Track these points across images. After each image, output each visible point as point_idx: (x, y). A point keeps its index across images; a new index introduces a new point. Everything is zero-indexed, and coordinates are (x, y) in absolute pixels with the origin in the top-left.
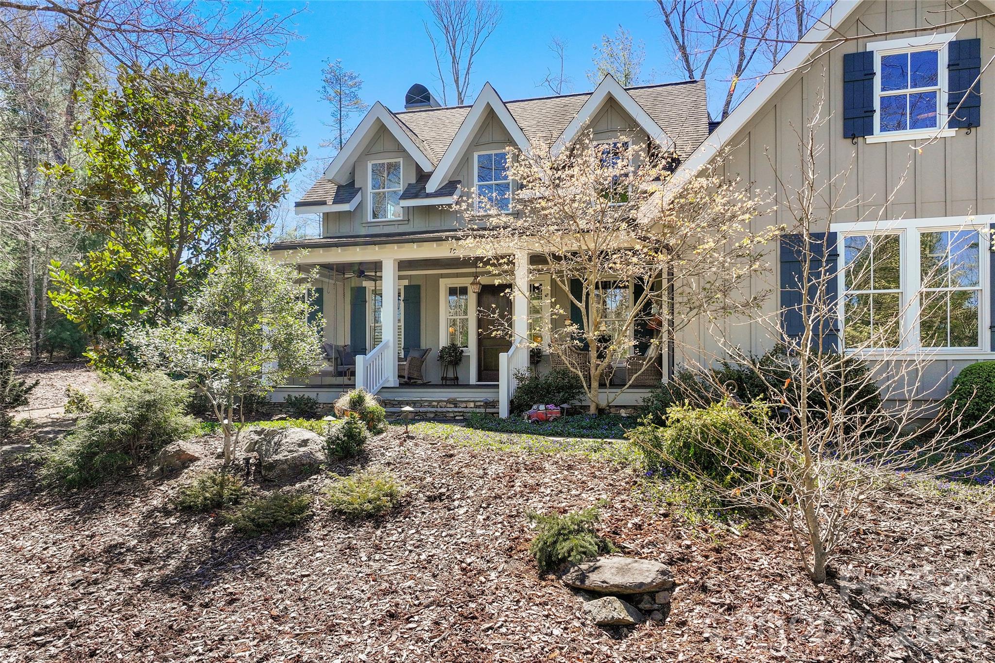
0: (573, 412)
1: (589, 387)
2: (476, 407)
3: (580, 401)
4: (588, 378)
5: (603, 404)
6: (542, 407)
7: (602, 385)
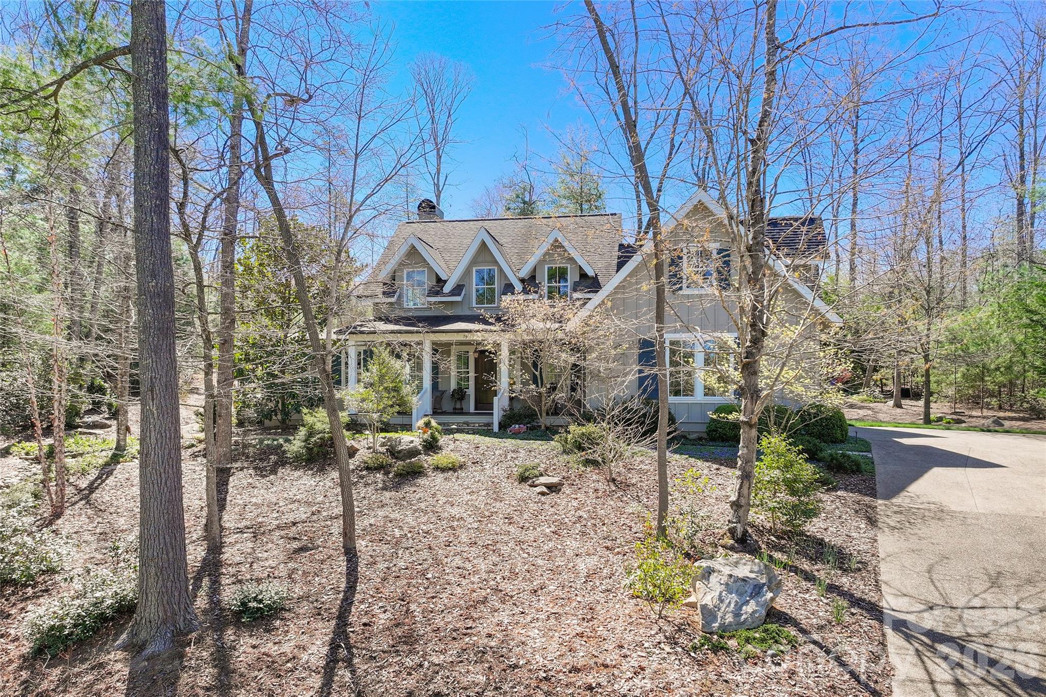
0: (533, 429)
1: (541, 415)
2: (479, 426)
3: (537, 423)
4: (540, 411)
5: (548, 425)
6: (517, 426)
7: (547, 414)
